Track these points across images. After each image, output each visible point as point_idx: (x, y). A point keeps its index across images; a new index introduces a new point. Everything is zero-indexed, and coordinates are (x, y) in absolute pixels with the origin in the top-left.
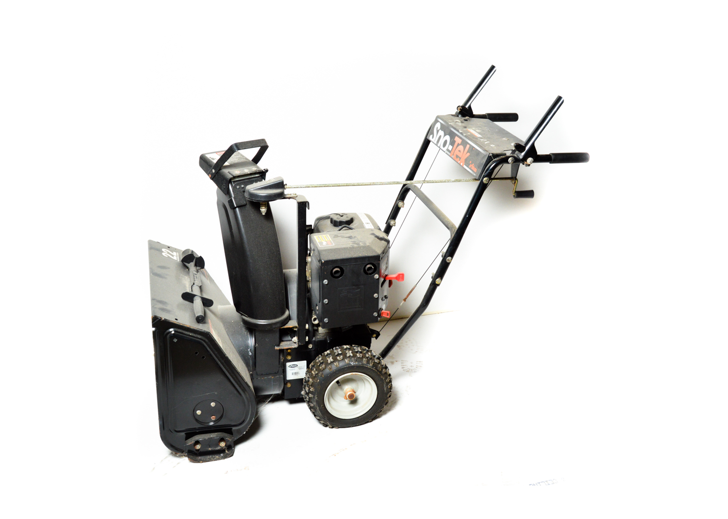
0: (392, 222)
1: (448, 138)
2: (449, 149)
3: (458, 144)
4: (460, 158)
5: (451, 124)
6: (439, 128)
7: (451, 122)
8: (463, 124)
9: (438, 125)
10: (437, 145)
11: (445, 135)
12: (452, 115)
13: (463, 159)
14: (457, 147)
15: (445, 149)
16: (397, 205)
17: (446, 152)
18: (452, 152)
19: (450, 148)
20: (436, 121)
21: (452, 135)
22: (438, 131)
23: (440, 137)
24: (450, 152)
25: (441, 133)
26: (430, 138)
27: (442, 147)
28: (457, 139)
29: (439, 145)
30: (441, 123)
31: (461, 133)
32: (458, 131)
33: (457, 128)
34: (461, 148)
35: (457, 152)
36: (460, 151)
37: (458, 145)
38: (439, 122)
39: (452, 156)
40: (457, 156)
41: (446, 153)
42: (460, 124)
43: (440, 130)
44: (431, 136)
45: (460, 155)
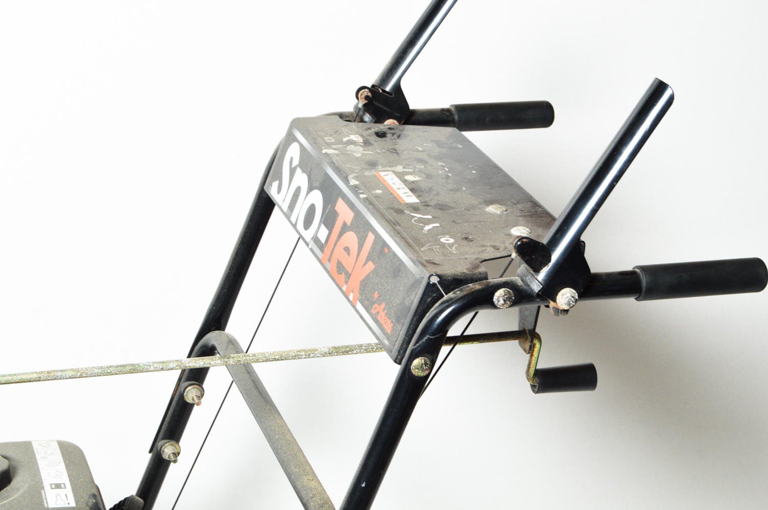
0: (168, 450)
1: (317, 198)
2: (319, 236)
3: (345, 224)
4: (348, 276)
5: (330, 151)
6: (296, 162)
7: (329, 145)
8: (369, 153)
9: (294, 152)
10: (288, 217)
11: (311, 189)
12: (341, 116)
13: (356, 281)
14: (341, 234)
15: (308, 235)
16: (182, 397)
17: (312, 245)
18: (328, 250)
19: (323, 234)
20: (290, 138)
21: (330, 193)
22: (292, 172)
23: (298, 190)
24: (322, 247)
25: (301, 179)
26: (273, 192)
27: (300, 226)
28: (341, 206)
29: (293, 219)
30: (301, 145)
31: (355, 189)
32: (346, 180)
33: (346, 167)
34: (351, 238)
35: (339, 254)
36: (347, 250)
37: (345, 228)
38: (296, 140)
39: (328, 265)
40: (340, 267)
41: (312, 250)
42: (358, 151)
43: (299, 170)
44: (275, 184)
45: (348, 263)
